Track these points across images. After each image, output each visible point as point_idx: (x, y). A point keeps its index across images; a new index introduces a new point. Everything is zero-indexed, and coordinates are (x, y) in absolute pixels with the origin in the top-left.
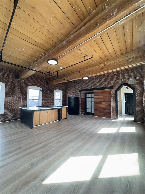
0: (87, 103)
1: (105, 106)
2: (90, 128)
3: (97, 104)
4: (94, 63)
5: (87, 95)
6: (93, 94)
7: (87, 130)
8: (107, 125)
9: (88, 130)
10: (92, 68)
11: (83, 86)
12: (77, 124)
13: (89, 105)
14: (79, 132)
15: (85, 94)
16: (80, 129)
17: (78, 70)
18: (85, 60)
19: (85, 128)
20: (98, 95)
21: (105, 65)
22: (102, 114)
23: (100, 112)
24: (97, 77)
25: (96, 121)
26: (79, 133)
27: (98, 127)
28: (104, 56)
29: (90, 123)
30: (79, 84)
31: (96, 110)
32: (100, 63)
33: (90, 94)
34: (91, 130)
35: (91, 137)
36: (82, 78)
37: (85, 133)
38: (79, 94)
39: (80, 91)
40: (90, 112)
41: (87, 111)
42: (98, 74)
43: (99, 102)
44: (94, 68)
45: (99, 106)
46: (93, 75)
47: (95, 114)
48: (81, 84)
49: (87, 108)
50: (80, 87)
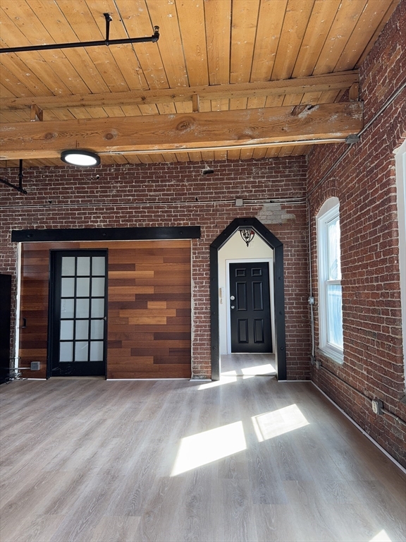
0: (66, 308)
1: (164, 321)
2: (119, 457)
3: (123, 314)
11: (38, 207)
13: (75, 319)
17: (28, 101)
18: (107, 42)
20: (131, 267)
21: (196, 110)
22: (149, 361)
23: (136, 352)
29: (101, 423)
31: (118, 344)
32: (170, 92)
38: (13, 252)
39: (17, 236)
40: (81, 357)
43: (133, 299)
45: (133, 321)
48: (26, 198)
49: (61, 339)
50: (20, 215)
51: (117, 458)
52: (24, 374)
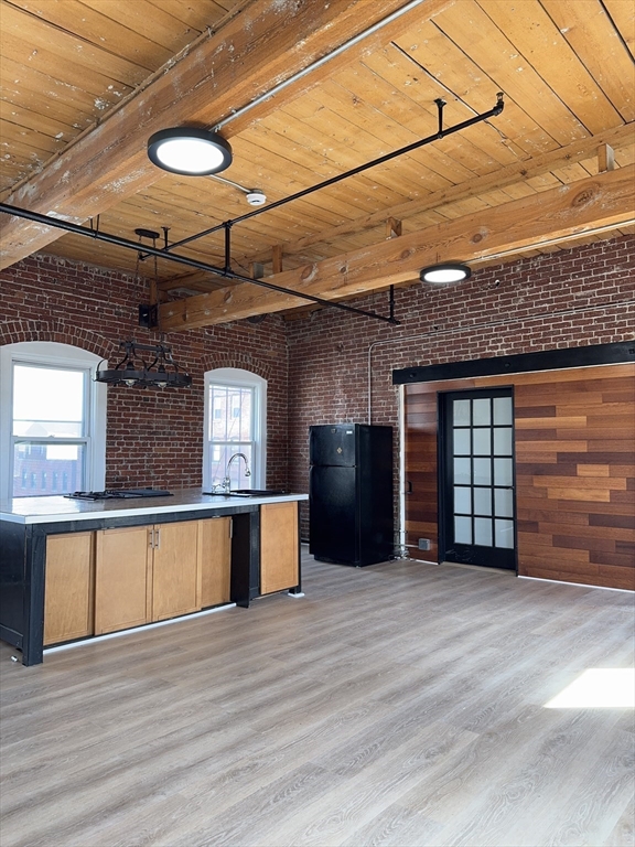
0: (460, 469)
1: (605, 497)
2: (485, 669)
3: (539, 482)
4: (512, 155)
5: (460, 408)
6: (503, 405)
7: (464, 681)
8: (619, 646)
9: (466, 685)
10: (497, 197)
11: (422, 337)
12: (379, 636)
13: (472, 486)
14: (395, 695)
15: (444, 402)
16: (406, 678)
17: (383, 215)
18: (442, 134)
19: (448, 666)
20: (550, 411)
21: (605, 168)
22: (582, 557)
23: (561, 541)
24: (536, 264)
25: (532, 612)
26: (401, 706)
27: (552, 664)
28: (595, 95)
29: (481, 627)
30: (393, 321)
31: (532, 526)
32: (563, 152)
33: (482, 405)
34: (494, 681)
35: (490, 735)
36: (415, 276)
37: (443, 703)
38: (394, 398)
39: (400, 377)
40: (483, 540)
41: (462, 535)
42: (545, 241)
43: (553, 460)
44: (517, 191)
45: (555, 494)
46: (511, 246)
47: (521, 558)
48: (408, 328)
49: (456, 512)
50: (401, 350)
51: (483, 670)
52: (413, 553)
